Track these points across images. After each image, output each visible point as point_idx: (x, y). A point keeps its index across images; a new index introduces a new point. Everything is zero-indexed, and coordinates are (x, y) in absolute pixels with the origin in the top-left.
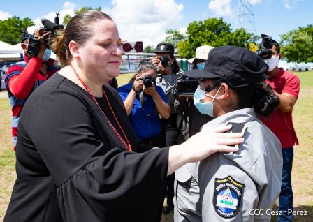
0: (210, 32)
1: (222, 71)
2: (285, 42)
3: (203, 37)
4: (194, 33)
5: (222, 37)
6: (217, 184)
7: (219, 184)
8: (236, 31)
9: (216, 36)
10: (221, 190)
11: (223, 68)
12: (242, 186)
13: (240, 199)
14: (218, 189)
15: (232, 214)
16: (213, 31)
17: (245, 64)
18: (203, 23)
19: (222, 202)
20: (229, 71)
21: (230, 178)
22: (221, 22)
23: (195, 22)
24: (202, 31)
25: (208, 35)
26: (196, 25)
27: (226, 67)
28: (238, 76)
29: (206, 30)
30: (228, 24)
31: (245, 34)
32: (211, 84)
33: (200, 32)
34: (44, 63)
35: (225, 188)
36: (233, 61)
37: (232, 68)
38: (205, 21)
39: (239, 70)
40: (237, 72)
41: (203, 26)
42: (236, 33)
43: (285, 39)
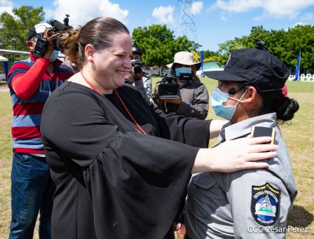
0: (154, 39)
1: (250, 75)
2: (223, 50)
3: (148, 42)
4: (139, 38)
5: (165, 43)
6: (254, 192)
7: (257, 191)
8: (179, 38)
9: (160, 42)
10: (260, 197)
11: (251, 71)
12: (278, 193)
13: (278, 206)
14: (256, 197)
15: (272, 221)
16: (157, 38)
17: (274, 69)
18: (148, 29)
19: (261, 210)
20: (258, 75)
21: (268, 185)
22: (164, 29)
23: (140, 28)
24: (147, 37)
25: (153, 41)
26: (141, 31)
27: (255, 71)
28: (266, 80)
29: (151, 36)
30: (171, 31)
31: (186, 41)
32: (236, 87)
33: (145, 38)
34: (51, 63)
35: (264, 196)
36: (263, 65)
37: (261, 72)
38: (150, 27)
39: (268, 74)
40: (266, 76)
41: (148, 32)
42: (178, 41)
43: (223, 48)
